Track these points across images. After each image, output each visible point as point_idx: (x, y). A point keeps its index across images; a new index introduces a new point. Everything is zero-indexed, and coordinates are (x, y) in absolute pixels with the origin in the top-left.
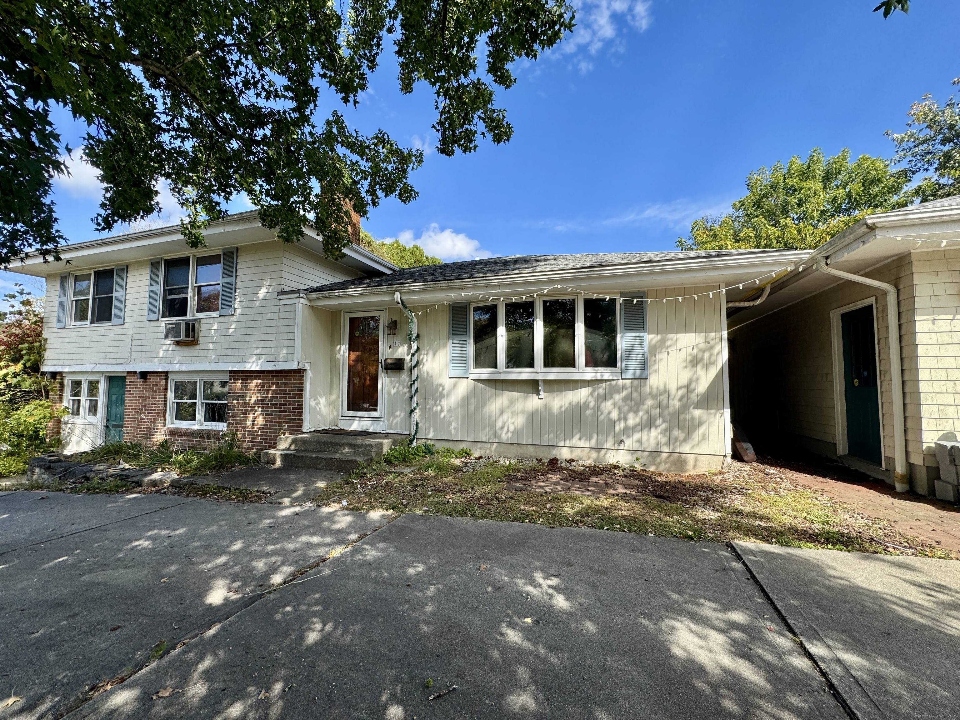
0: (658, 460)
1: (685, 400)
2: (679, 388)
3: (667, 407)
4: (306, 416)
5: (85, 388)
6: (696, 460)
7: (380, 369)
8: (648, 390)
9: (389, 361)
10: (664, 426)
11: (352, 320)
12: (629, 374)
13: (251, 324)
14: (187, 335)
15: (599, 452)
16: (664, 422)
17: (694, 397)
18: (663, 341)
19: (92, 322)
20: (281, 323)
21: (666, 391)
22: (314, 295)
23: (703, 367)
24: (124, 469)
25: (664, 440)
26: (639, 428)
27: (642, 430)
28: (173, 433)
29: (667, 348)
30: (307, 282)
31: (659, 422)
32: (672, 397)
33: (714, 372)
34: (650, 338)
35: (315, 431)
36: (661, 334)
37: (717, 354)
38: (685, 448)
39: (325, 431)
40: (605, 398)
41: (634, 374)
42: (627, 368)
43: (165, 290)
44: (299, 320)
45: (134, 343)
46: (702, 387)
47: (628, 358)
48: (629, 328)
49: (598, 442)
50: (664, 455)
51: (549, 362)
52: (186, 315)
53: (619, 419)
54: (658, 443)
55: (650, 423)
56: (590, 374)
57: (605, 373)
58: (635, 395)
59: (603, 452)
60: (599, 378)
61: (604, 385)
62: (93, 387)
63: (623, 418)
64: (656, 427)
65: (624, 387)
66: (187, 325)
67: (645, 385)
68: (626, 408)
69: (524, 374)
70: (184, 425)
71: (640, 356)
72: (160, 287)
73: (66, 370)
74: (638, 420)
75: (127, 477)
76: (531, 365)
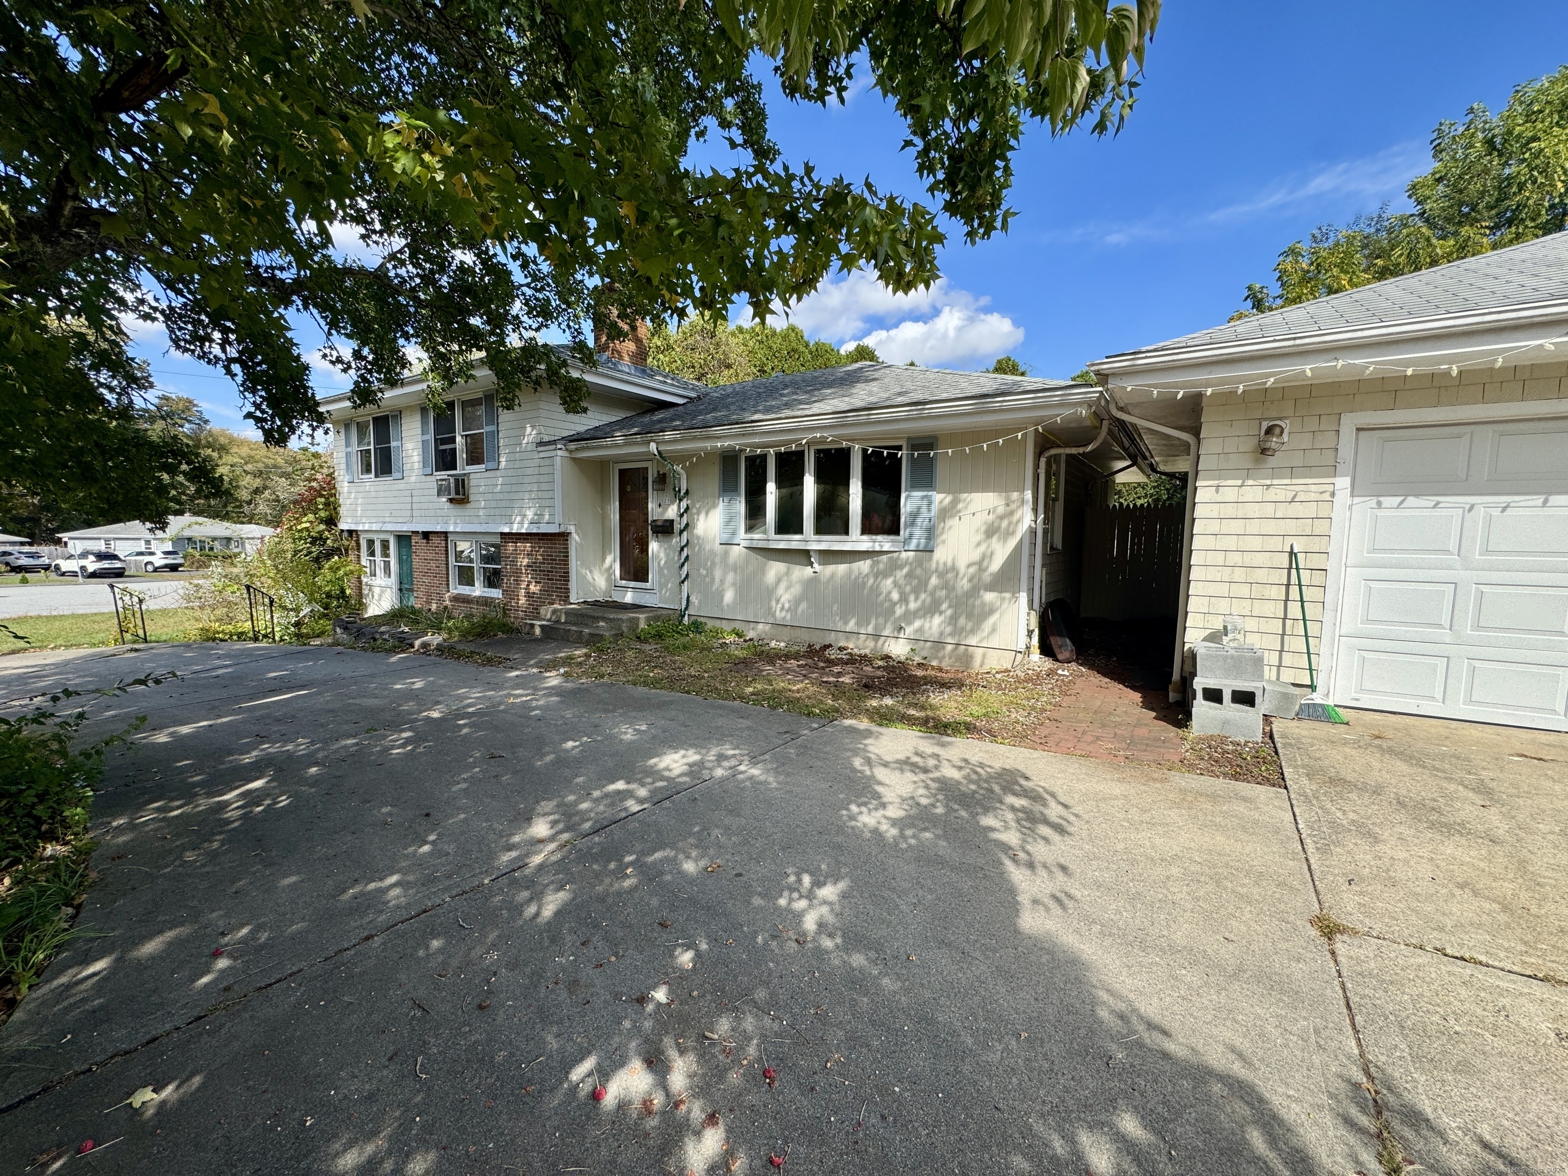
0: (941, 654)
1: (976, 580)
2: (969, 566)
3: (954, 588)
4: (573, 585)
5: (378, 547)
6: (984, 656)
7: (650, 532)
8: (934, 566)
9: (659, 523)
10: (949, 612)
11: (622, 472)
12: (913, 545)
13: (514, 480)
14: (457, 493)
15: (877, 641)
16: (950, 607)
17: (986, 577)
18: (955, 503)
19: (376, 476)
20: (542, 479)
21: (954, 569)
22: (572, 446)
23: (999, 539)
24: (403, 632)
25: (949, 629)
26: (921, 613)
27: (924, 616)
28: (457, 599)
29: (959, 511)
30: (572, 426)
31: (944, 606)
32: (961, 575)
33: (1012, 543)
34: (939, 498)
35: (585, 602)
36: (953, 493)
37: (1018, 522)
38: (972, 641)
39: (596, 603)
40: (885, 574)
41: (918, 545)
42: (911, 536)
43: (436, 440)
44: (558, 476)
45: (415, 499)
46: (996, 565)
47: (913, 524)
48: (916, 485)
49: (876, 627)
50: (949, 648)
51: (821, 529)
52: (455, 469)
53: (900, 600)
54: (941, 634)
55: (932, 609)
56: (865, 543)
57: (883, 542)
58: (918, 571)
59: (883, 639)
60: (877, 548)
61: (884, 558)
62: (385, 545)
63: (904, 599)
64: (941, 613)
65: (906, 562)
66: (457, 481)
67: (931, 559)
68: (908, 589)
69: (793, 541)
70: (465, 590)
71: (926, 522)
72: (430, 437)
73: (360, 528)
74: (919, 603)
75: (405, 639)
76: (799, 530)
